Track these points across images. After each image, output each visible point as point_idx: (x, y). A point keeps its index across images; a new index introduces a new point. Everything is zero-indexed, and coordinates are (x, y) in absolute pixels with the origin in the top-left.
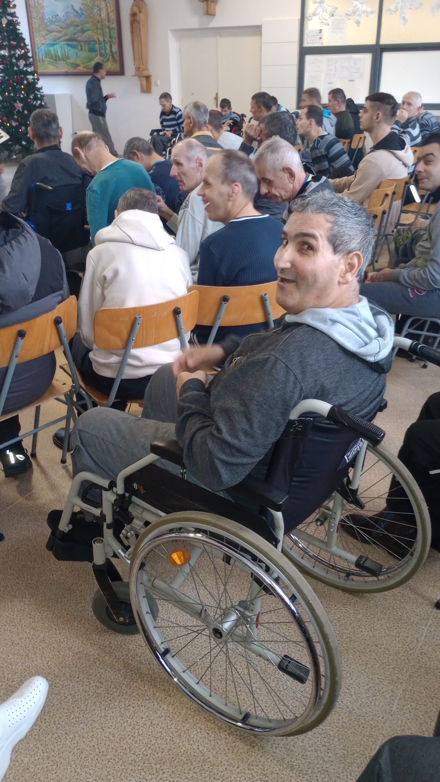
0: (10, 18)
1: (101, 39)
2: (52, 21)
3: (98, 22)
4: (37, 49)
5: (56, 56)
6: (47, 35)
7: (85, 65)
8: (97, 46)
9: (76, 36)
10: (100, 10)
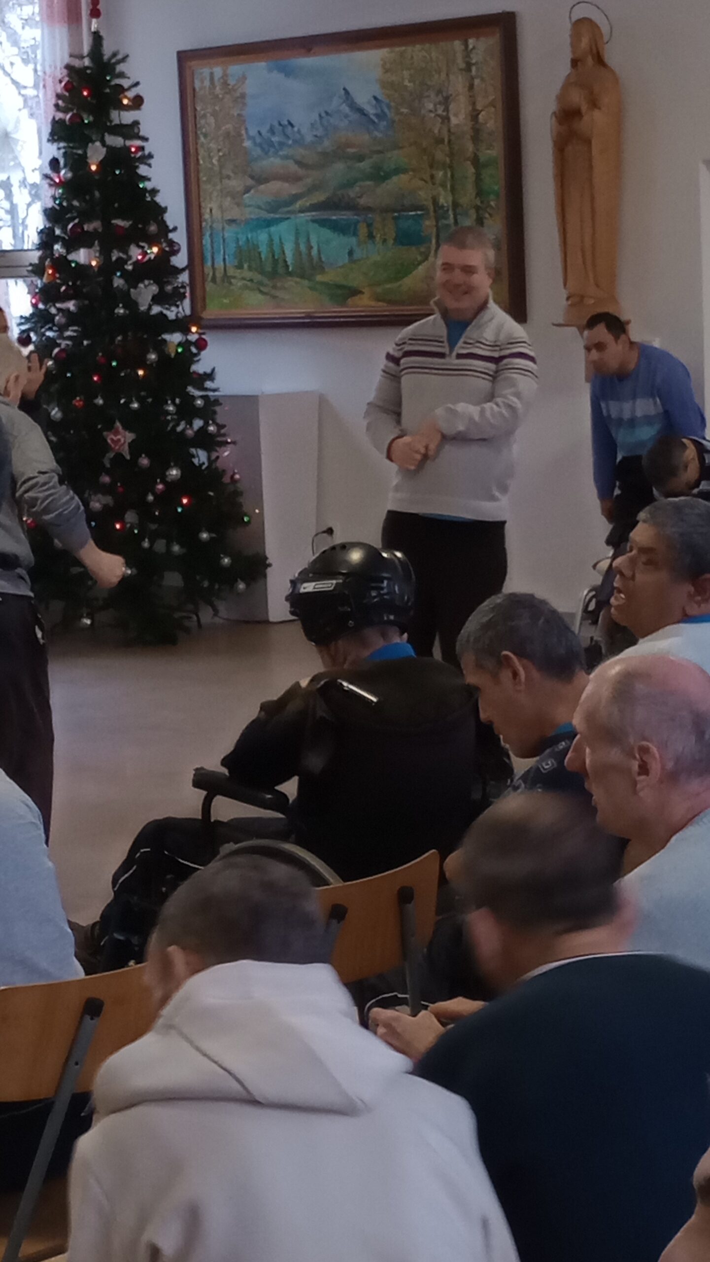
0: (116, 141)
1: (445, 199)
2: (271, 144)
3: (439, 141)
4: (207, 240)
5: (275, 262)
6: (247, 190)
7: (379, 290)
8: (429, 223)
9: (352, 193)
10: (446, 101)
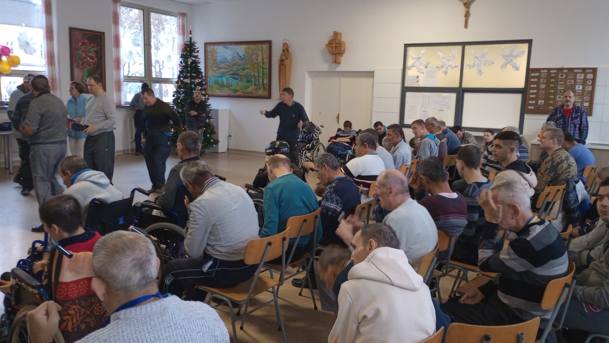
0: (194, 59)
1: (256, 75)
2: (222, 62)
3: (256, 64)
4: (208, 79)
5: (222, 84)
6: (217, 70)
7: (243, 91)
8: (253, 79)
9: (238, 72)
10: (257, 56)
